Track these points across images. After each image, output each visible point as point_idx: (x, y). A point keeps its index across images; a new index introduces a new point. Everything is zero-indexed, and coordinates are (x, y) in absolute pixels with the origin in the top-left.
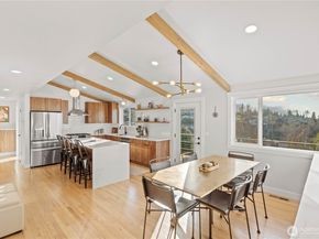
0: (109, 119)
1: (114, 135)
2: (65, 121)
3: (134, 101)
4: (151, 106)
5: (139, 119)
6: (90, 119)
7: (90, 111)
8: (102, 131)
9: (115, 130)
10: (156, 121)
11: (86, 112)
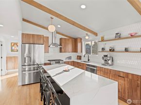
0: (75, 50)
1: (79, 61)
2: (46, 51)
3: (96, 34)
4: (118, 37)
5: (103, 49)
6: (63, 50)
7: (63, 44)
8: (70, 58)
9: (79, 58)
10: (126, 50)
11: (61, 45)
